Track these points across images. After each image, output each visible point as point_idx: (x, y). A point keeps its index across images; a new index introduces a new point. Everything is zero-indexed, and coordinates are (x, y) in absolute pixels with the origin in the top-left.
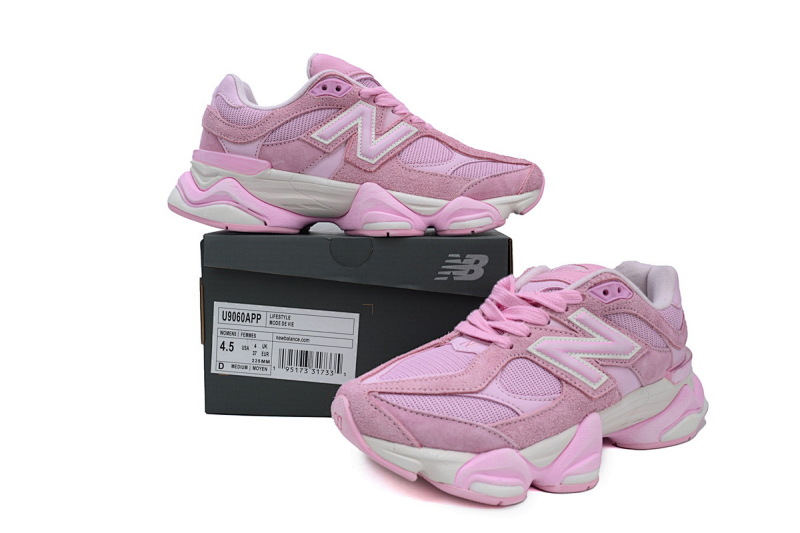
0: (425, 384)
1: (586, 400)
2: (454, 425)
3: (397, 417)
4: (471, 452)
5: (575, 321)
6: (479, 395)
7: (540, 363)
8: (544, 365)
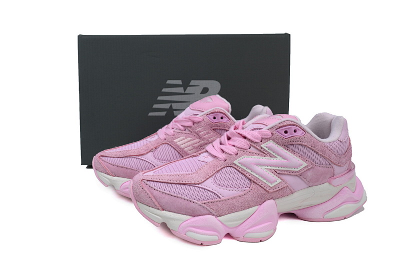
0: (171, 178)
1: (265, 192)
2: (182, 201)
3: (152, 194)
4: (190, 216)
5: (265, 148)
6: (199, 186)
7: (240, 170)
8: (242, 172)
